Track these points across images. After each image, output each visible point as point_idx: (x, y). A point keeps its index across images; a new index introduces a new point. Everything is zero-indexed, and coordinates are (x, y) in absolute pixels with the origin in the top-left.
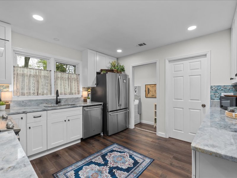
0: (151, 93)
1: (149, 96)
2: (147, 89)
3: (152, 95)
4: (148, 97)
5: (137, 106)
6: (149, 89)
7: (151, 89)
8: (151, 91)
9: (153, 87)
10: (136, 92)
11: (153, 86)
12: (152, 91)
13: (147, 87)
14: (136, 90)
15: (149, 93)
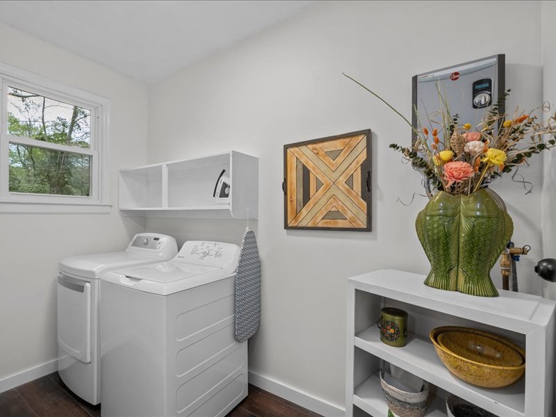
0: (323, 201)
1: (306, 218)
2: (294, 176)
3: (330, 215)
4: (303, 224)
5: (228, 291)
6: (306, 173)
7: (318, 170)
8: (319, 184)
9: (334, 154)
10: (224, 195)
11: (338, 145)
12: (328, 188)
13: (292, 162)
14: (223, 179)
15: (306, 198)
